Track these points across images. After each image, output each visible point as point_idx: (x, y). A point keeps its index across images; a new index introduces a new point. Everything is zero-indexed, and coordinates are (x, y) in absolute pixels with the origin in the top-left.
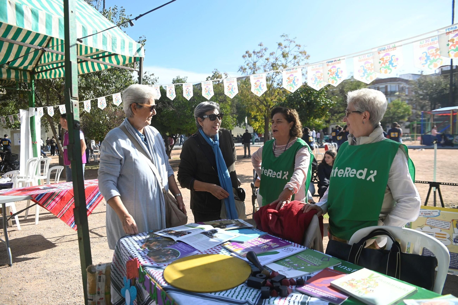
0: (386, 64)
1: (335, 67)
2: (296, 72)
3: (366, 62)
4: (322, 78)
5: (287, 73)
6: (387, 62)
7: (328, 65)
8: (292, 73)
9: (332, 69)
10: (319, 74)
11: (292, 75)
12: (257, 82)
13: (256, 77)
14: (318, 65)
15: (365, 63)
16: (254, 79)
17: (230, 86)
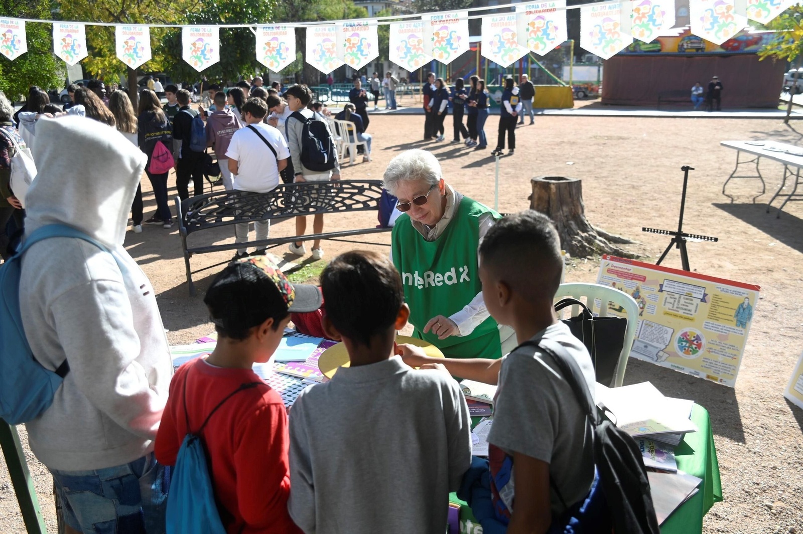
0: (442, 43)
1: (357, 35)
2: (285, 33)
3: (411, 35)
4: (333, 52)
5: (266, 34)
6: (444, 41)
7: (345, 30)
8: (275, 34)
9: (352, 38)
10: (328, 45)
11: (276, 39)
12: (197, 43)
13: (196, 32)
14: (327, 28)
15: (410, 37)
16: (192, 35)
17: (131, 43)
